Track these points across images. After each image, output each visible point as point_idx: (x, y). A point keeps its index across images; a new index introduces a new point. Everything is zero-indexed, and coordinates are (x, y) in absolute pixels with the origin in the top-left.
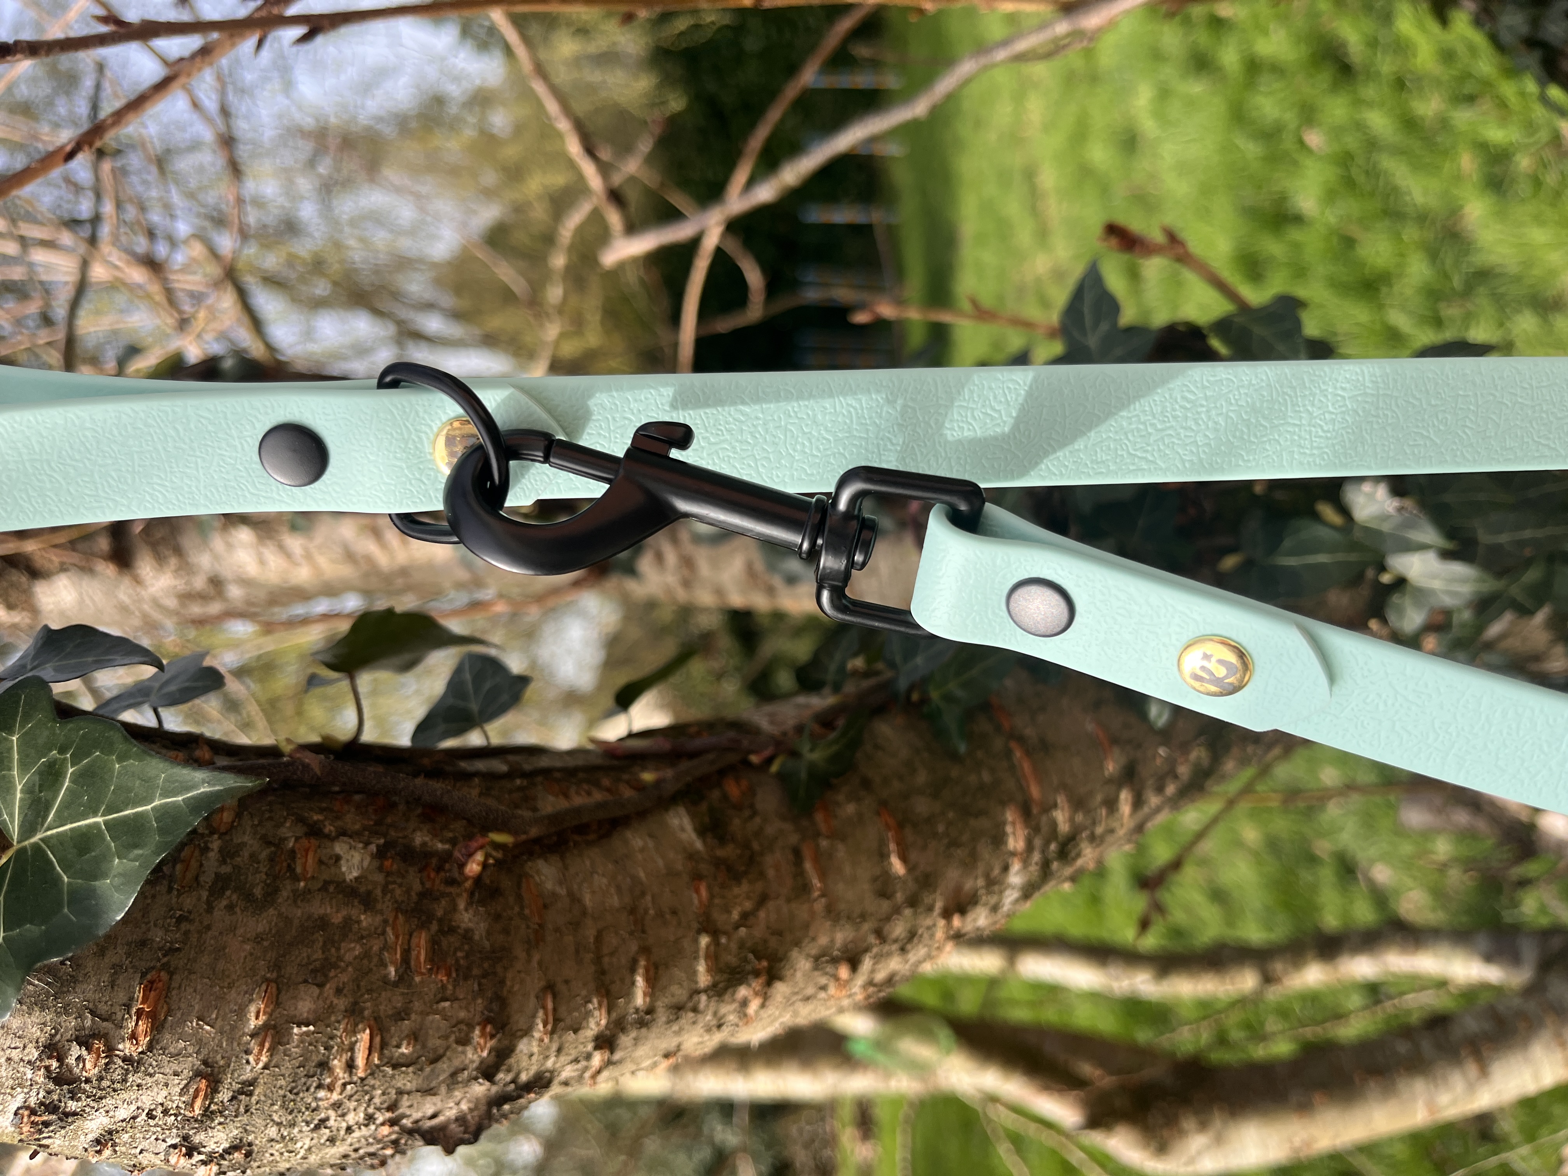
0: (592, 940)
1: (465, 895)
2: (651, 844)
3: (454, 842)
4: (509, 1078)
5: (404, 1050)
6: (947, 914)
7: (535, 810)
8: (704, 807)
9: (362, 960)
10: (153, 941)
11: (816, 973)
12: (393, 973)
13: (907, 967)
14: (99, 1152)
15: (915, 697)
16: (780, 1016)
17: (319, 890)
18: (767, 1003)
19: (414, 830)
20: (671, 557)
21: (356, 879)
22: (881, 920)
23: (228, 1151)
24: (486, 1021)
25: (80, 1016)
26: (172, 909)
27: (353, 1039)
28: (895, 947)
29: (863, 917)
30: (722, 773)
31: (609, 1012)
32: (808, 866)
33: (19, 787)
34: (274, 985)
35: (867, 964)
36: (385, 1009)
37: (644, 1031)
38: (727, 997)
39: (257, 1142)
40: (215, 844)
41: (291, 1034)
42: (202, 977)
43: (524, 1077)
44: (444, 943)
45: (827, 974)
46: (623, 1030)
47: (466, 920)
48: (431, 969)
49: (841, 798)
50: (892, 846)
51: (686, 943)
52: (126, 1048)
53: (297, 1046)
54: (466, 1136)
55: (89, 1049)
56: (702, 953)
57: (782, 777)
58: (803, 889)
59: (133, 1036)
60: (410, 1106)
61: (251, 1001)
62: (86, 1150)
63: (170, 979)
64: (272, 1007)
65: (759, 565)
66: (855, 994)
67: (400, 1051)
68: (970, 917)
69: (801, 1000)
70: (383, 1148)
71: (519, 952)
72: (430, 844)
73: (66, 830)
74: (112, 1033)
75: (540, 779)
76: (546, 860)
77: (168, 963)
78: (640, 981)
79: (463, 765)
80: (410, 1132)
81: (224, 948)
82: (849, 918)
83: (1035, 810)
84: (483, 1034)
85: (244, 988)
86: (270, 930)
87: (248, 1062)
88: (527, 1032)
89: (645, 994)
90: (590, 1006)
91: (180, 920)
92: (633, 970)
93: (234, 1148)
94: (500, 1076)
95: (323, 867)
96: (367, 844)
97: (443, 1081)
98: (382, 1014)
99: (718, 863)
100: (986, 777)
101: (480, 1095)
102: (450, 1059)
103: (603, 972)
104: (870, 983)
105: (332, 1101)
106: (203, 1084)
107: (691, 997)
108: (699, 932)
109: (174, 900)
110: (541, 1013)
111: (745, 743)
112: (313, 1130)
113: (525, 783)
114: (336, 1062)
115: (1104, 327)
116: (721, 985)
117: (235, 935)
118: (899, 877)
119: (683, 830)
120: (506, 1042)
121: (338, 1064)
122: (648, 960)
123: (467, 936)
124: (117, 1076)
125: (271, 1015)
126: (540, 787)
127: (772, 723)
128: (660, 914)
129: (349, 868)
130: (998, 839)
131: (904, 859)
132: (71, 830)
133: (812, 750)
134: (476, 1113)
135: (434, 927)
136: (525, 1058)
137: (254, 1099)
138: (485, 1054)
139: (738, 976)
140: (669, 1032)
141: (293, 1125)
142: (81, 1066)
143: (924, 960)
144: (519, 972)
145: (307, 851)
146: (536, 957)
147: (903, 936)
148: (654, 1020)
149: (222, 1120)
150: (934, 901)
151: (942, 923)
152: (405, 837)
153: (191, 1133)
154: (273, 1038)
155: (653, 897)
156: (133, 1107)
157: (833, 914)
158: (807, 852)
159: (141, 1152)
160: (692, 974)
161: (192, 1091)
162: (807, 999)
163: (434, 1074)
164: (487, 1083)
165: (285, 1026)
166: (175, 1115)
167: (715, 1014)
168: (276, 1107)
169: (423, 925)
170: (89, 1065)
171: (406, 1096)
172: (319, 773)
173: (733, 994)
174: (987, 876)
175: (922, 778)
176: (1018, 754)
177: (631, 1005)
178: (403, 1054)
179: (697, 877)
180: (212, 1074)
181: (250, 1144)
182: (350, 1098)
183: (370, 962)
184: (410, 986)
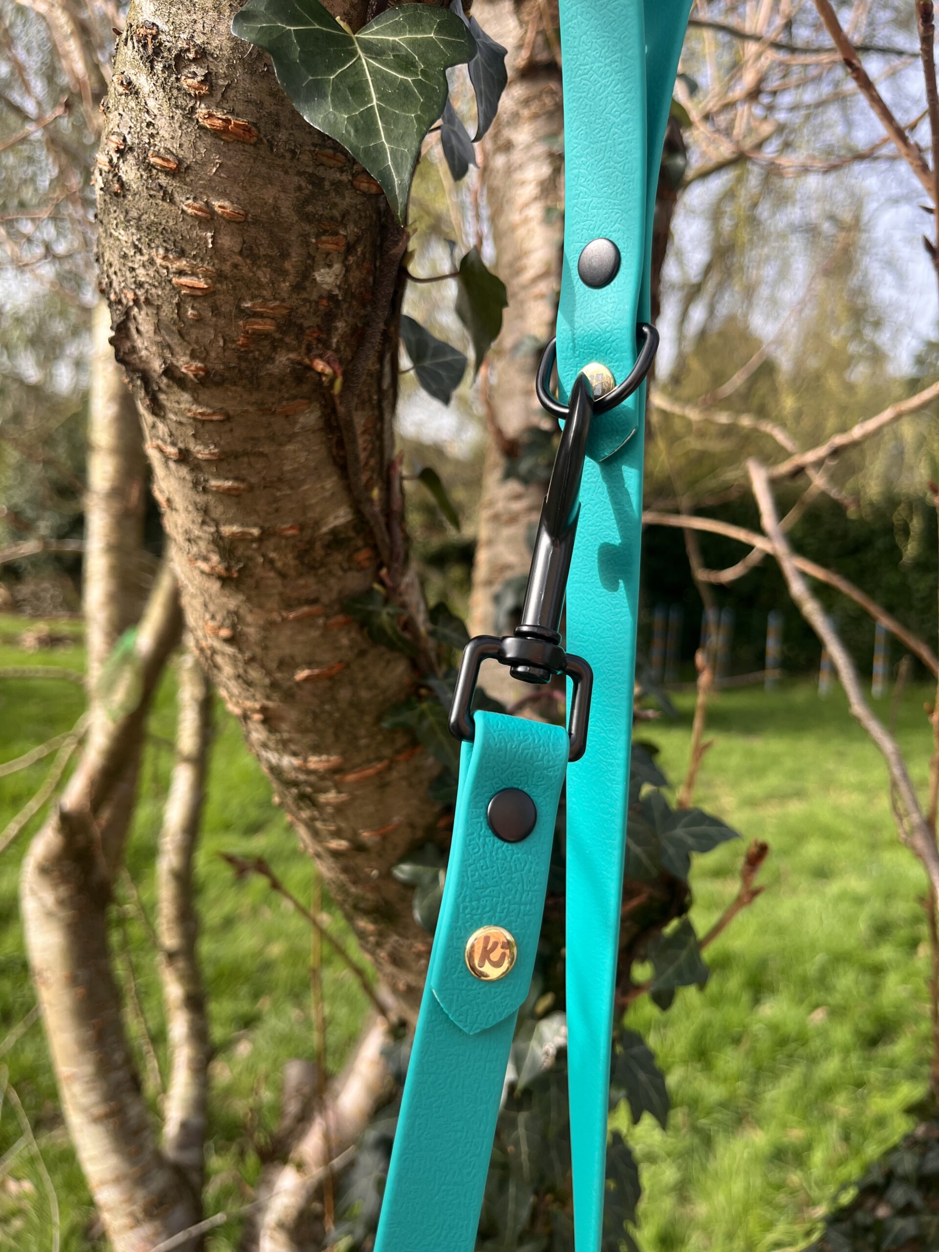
0: (261, 450)
1: (299, 358)
2: (327, 494)
3: (337, 350)
4: (163, 386)
5: (190, 312)
6: (263, 710)
7: (356, 410)
8: (352, 534)
9: (258, 283)
10: (279, 132)
11: (225, 613)
12: (246, 305)
13: (224, 679)
14: (122, 84)
15: (423, 691)
16: (193, 585)
17: (309, 253)
18: (204, 576)
19: (346, 322)
20: (517, 506)
21: (315, 280)
22: (262, 661)
23: (120, 179)
24: (207, 371)
25: (226, 76)
26: (301, 146)
27: (200, 276)
28: (241, 671)
29: (265, 648)
30: (375, 547)
31: (207, 461)
32: (306, 609)
33: (397, 39)
34: (243, 219)
35: (229, 650)
36: (220, 299)
37: (191, 485)
38: (212, 547)
39: (126, 202)
40: (345, 178)
41: (206, 231)
42: (251, 167)
43: (162, 397)
44: (266, 343)
45: (224, 620)
46: (192, 470)
47: (281, 359)
48: (248, 332)
49: (353, 634)
50: (316, 671)
51: (254, 518)
52: (202, 110)
53: (197, 235)
54: (122, 354)
55: (202, 82)
56: (246, 529)
57: (370, 591)
58: (288, 604)
59: (210, 116)
60: (147, 315)
61: (232, 202)
62: (123, 73)
63: (251, 144)
64: (227, 218)
65: (509, 575)
66: (207, 640)
67: (190, 309)
68: (260, 727)
69: (205, 601)
70: (115, 293)
71: (256, 396)
72: (337, 333)
73: (365, 76)
74: (213, 99)
75: (376, 413)
76: (320, 417)
77: (263, 143)
78: (229, 484)
79: (388, 357)
80: (127, 313)
81: (271, 184)
82: (265, 638)
83: (337, 777)
84: (198, 369)
85: (242, 198)
86: (282, 217)
87: (188, 199)
88: (196, 401)
89: (218, 487)
90: (212, 447)
91: (293, 152)
92: (236, 479)
93: (122, 184)
94: (165, 380)
95: (324, 256)
96: (339, 287)
97: (164, 339)
98: (217, 297)
99: (311, 543)
100: (363, 742)
101: (152, 365)
102: (181, 344)
103: (236, 457)
104: (214, 652)
105: (155, 258)
106: (173, 166)
107: (213, 520)
108: (262, 528)
109: (307, 148)
110: (209, 411)
111: (396, 565)
112: (133, 243)
113: (374, 402)
114: (184, 262)
115: (690, 841)
116: (221, 543)
117: (280, 191)
118: (293, 675)
119: (336, 518)
120: (190, 385)
121: (183, 264)
122: (244, 490)
123: (270, 359)
124: (180, 101)
125: (222, 217)
126: (371, 413)
127: (408, 585)
128: (276, 500)
129: (322, 275)
130: (317, 749)
131: (307, 679)
132: (367, 80)
133: (388, 614)
134: (138, 361)
135: (277, 336)
136: (177, 398)
137: (160, 202)
138: (183, 370)
139: (227, 555)
140: (187, 503)
141: (138, 228)
142: (189, 75)
143: (229, 692)
144: (241, 396)
145: (337, 244)
146: (251, 409)
147: (250, 677)
148: (198, 492)
149: (144, 177)
150: (274, 701)
151: (257, 706)
152: (342, 315)
153: (135, 154)
154: (205, 218)
155: (289, 495)
156: (156, 112)
157: (270, 625)
158: (315, 608)
159: (120, 114)
160: (231, 522)
161: (168, 156)
162: (206, 605)
163: (170, 332)
164: (161, 371)
165: (212, 226)
166: (149, 143)
167: (199, 538)
168: (152, 217)
169: (279, 327)
170: (190, 81)
171: (155, 312)
172: (391, 253)
173: (213, 551)
174: (290, 740)
175: (364, 694)
176: (379, 766)
177: (210, 477)
178: (187, 311)
179: (302, 527)
180: (179, 171)
181: (124, 196)
182: (157, 271)
183: (256, 289)
184: (236, 317)
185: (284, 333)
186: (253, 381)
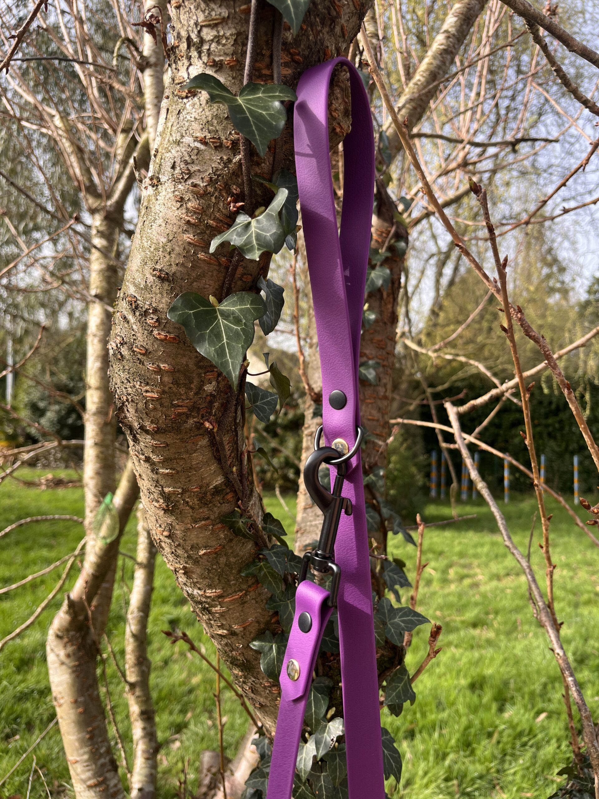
0: (182, 457)
1: (198, 421)
2: (212, 472)
3: (215, 415)
4: (139, 432)
5: (151, 406)
7: (224, 435)
8: (224, 487)
9: (180, 394)
11: (166, 524)
12: (175, 402)
14: (121, 317)
15: (261, 557)
16: (151, 511)
17: (201, 380)
18: (156, 508)
19: (219, 402)
21: (204, 390)
22: (183, 546)
23: (121, 353)
24: (158, 428)
27: (155, 392)
28: (174, 550)
29: (185, 540)
30: (235, 492)
31: (158, 462)
32: (203, 522)
33: (234, 309)
34: (173, 371)
35: (168, 541)
37: (150, 471)
39: (123, 362)
41: (158, 376)
42: (176, 351)
43: (138, 436)
44: (184, 416)
46: (151, 465)
47: (190, 421)
48: (176, 413)
49: (226, 532)
50: (209, 550)
51: (179, 484)
52: (156, 332)
53: (154, 377)
55: (155, 321)
56: (175, 490)
57: (233, 512)
58: (196, 522)
59: (159, 334)
60: (132, 405)
61: (169, 365)
63: (176, 343)
64: (167, 370)
66: (157, 536)
68: (183, 576)
70: (118, 395)
71: (180, 436)
72: (215, 408)
73: (222, 327)
74: (160, 328)
75: (234, 433)
76: (208, 441)
77: (181, 342)
78: (168, 471)
80: (123, 404)
81: (185, 357)
82: (185, 536)
83: (220, 600)
84: (154, 427)
85: (172, 363)
86: (190, 368)
87: (150, 364)
88: (153, 439)
90: (160, 456)
93: (122, 356)
95: (208, 380)
96: (215, 391)
97: (139, 415)
98: (162, 400)
99: (205, 493)
100: (232, 583)
101: (133, 424)
102: (146, 417)
103: (171, 460)
104: (161, 541)
105: (136, 385)
106: (144, 351)
107: (160, 485)
108: (182, 488)
110: (159, 443)
111: (246, 498)
112: (126, 378)
114: (148, 387)
115: (403, 625)
116: (164, 495)
118: (198, 553)
119: (217, 481)
120: (151, 433)
122: (174, 473)
123: (186, 422)
124: (147, 328)
125: (164, 370)
126: (231, 434)
127: (252, 505)
128: (189, 477)
129: (207, 387)
130: (210, 587)
131: (204, 554)
132: (222, 330)
133: (242, 522)
135: (189, 413)
136: (144, 437)
137: (138, 364)
138: (148, 427)
139: (167, 500)
140: (148, 477)
141: (129, 373)
142: (150, 318)
143: (168, 560)
144: (173, 437)
145: (213, 375)
146: (177, 441)
147: (177, 553)
148: (153, 473)
149: (131, 355)
150: (189, 564)
151: (181, 566)
152: (217, 400)
153: (127, 345)
154: (157, 371)
155: (195, 474)
156: (136, 330)
157: (186, 530)
158: (208, 522)
160: (168, 486)
161: (142, 348)
163: (142, 413)
164: (138, 427)
165: (160, 374)
166: (134, 342)
167: (154, 492)
168: (135, 370)
169: (189, 410)
170: (150, 321)
171: (135, 405)
173: (161, 498)
174: (197, 583)
175: (232, 560)
176: (240, 594)
177: (159, 468)
179: (201, 487)
180: (146, 354)
182: (137, 390)
184: (170, 407)
185: (192, 411)
186: (178, 431)
